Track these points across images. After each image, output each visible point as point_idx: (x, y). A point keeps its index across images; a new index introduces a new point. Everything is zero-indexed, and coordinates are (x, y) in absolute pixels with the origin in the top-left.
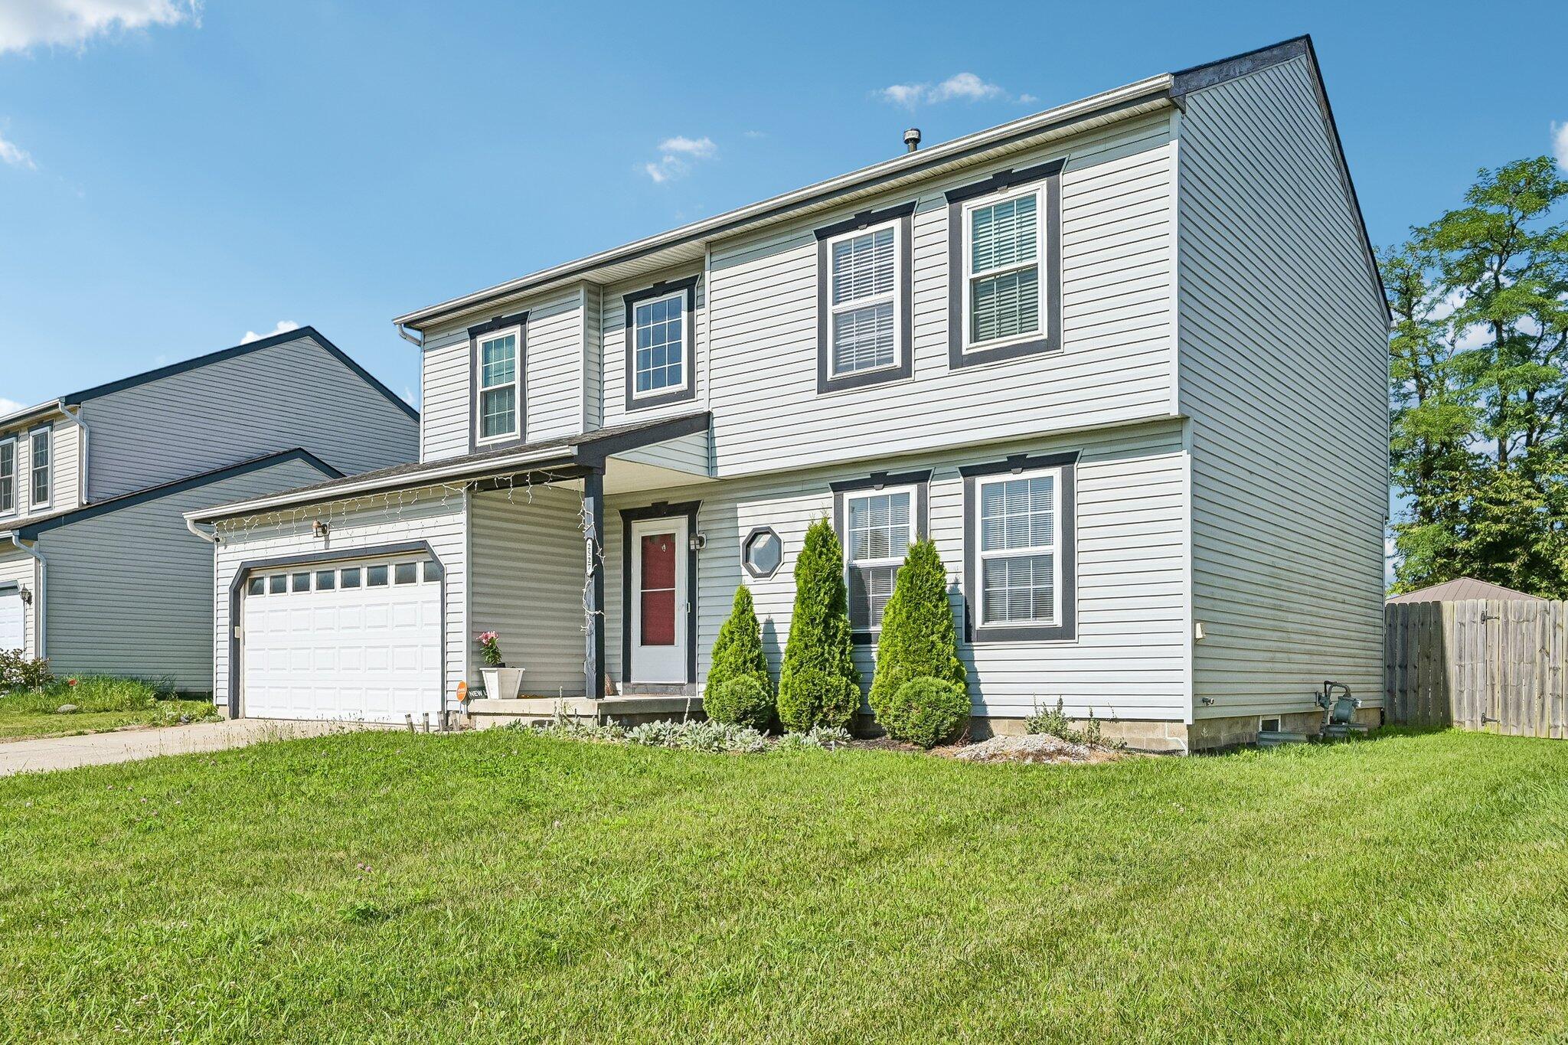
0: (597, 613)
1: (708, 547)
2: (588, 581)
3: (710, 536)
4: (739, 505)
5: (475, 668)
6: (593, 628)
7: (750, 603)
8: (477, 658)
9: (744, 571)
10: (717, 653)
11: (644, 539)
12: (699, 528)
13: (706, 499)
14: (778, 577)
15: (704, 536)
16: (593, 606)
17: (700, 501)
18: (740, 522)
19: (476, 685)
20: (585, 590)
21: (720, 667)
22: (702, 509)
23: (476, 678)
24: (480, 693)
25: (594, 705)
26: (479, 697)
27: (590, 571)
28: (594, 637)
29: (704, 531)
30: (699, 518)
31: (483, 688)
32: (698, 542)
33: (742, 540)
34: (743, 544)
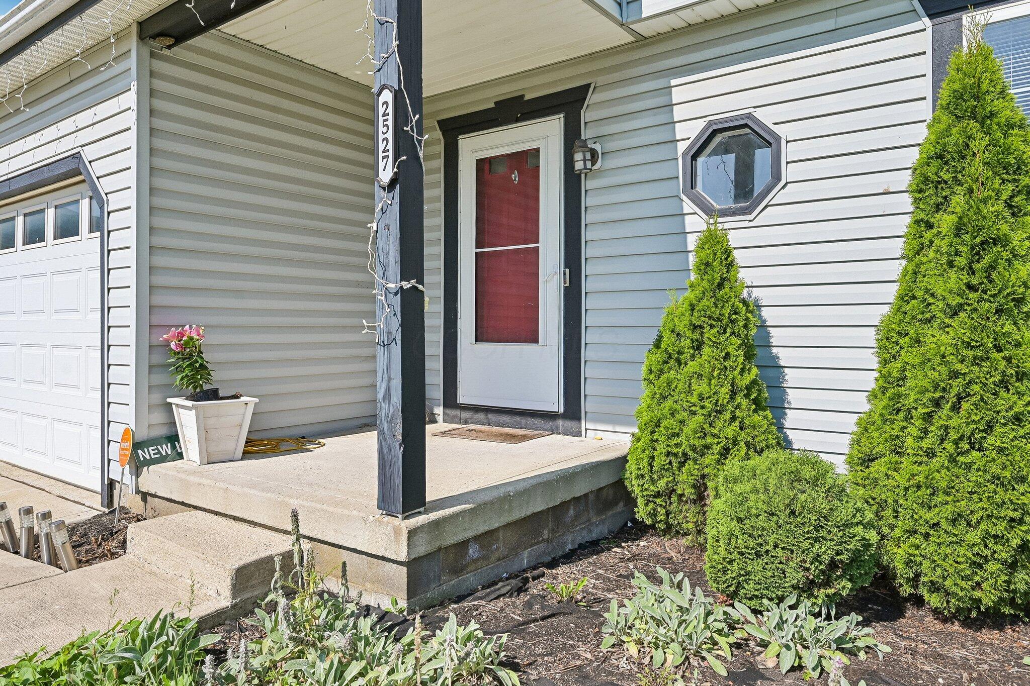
0: (406, 285)
1: (607, 166)
2: (383, 199)
3: (611, 146)
4: (673, 82)
5: (156, 398)
6: (396, 323)
7: (730, 265)
8: (159, 378)
9: (688, 206)
10: (661, 372)
11: (480, 162)
12: (586, 133)
13: (600, 80)
14: (770, 215)
15: (598, 147)
16: (394, 269)
17: (589, 85)
18: (678, 113)
19: (163, 431)
20: (374, 226)
21: (669, 403)
22: (592, 98)
23: (158, 417)
24: (166, 449)
25: (397, 531)
26: (162, 459)
27: (386, 175)
28: (397, 350)
29: (596, 139)
30: (586, 115)
31: (173, 438)
32: (588, 156)
33: (682, 147)
34: (685, 154)
